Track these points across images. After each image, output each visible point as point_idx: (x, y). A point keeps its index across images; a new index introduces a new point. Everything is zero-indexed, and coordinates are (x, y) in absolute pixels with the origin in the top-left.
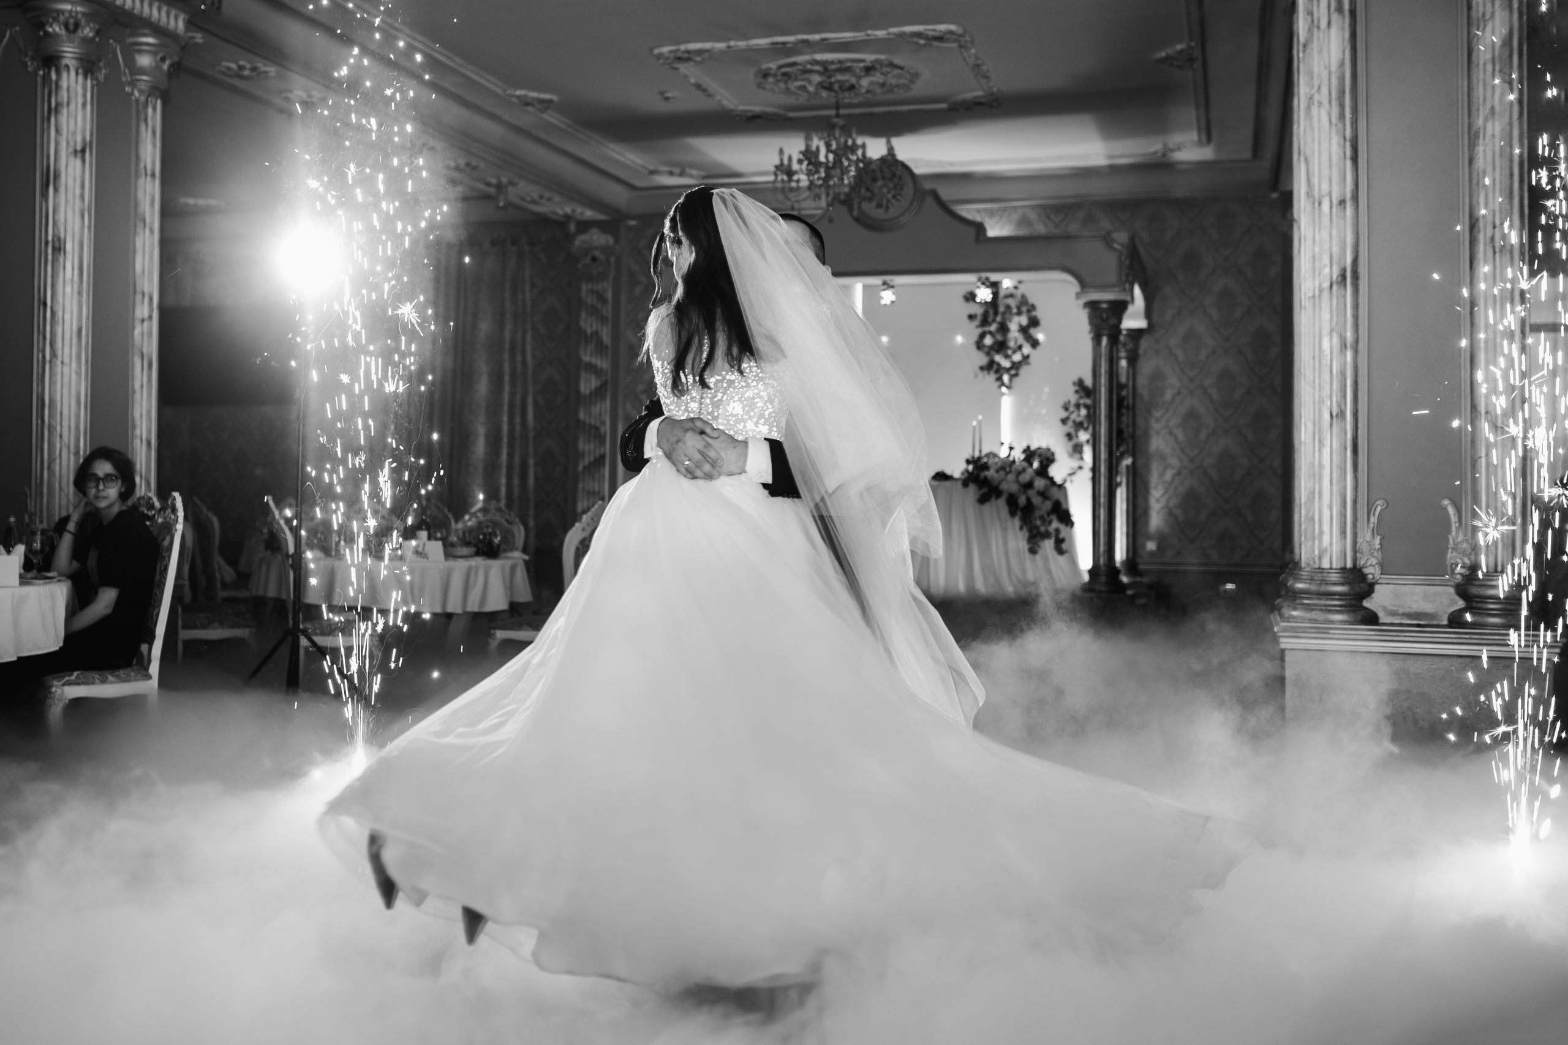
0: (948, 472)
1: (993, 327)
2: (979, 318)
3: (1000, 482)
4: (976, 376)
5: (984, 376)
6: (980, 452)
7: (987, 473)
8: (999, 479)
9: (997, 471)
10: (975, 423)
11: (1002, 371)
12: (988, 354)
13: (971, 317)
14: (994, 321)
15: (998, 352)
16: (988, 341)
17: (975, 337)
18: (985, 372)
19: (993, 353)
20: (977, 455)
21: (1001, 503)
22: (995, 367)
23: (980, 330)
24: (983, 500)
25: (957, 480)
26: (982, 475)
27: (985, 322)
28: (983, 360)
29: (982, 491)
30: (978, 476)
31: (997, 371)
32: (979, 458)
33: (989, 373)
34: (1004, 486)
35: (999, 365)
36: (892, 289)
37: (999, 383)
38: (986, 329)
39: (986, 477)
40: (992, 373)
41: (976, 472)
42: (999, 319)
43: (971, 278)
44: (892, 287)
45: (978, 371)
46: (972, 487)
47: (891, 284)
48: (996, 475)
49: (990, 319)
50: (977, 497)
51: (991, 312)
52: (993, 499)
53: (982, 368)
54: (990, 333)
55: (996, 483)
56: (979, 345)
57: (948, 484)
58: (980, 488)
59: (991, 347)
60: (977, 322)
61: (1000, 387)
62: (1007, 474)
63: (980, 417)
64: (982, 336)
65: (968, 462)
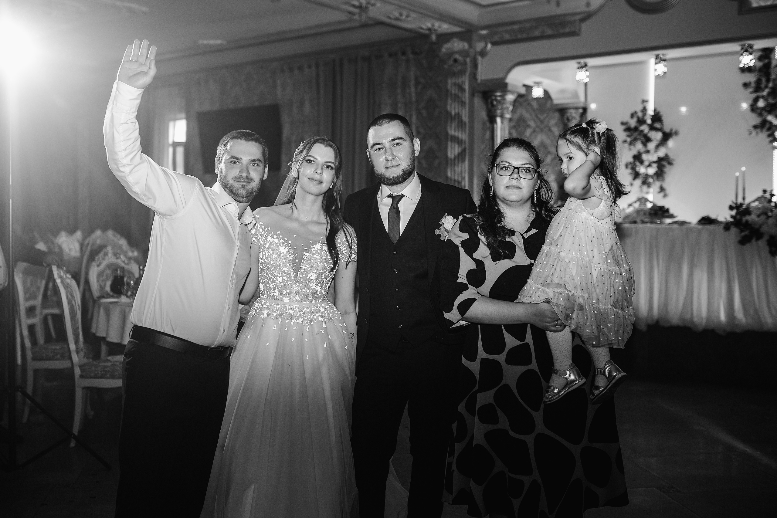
0: (713, 216)
1: (765, 93)
2: (753, 85)
3: (761, 226)
4: (750, 134)
5: (757, 133)
6: (744, 198)
7: (748, 218)
8: (760, 222)
9: (758, 216)
10: (737, 174)
11: (774, 128)
12: (760, 115)
13: (746, 85)
14: (766, 87)
15: (770, 112)
16: (761, 104)
17: (750, 101)
18: (759, 130)
19: (765, 114)
20: (740, 200)
21: (762, 243)
22: (768, 126)
23: (754, 95)
24: (743, 241)
25: (721, 223)
26: (744, 219)
27: (758, 88)
28: (755, 120)
29: (743, 234)
30: (741, 220)
31: (769, 129)
32: (741, 205)
33: (762, 131)
34: (764, 229)
35: (771, 123)
36: (663, 62)
37: (771, 139)
38: (759, 94)
39: (747, 221)
40: (765, 130)
41: (738, 217)
42: (770, 85)
43: (735, 47)
44: (664, 60)
45: (752, 129)
46: (733, 230)
47: (663, 58)
48: (757, 219)
49: (763, 85)
50: (739, 238)
51: (764, 80)
52: (754, 240)
53: (755, 127)
54: (763, 97)
55: (757, 227)
56: (753, 108)
57: (711, 227)
58: (742, 231)
59: (763, 109)
60: (751, 90)
61: (771, 142)
62: (768, 217)
63: (743, 169)
64: (756, 100)
65: (731, 208)
